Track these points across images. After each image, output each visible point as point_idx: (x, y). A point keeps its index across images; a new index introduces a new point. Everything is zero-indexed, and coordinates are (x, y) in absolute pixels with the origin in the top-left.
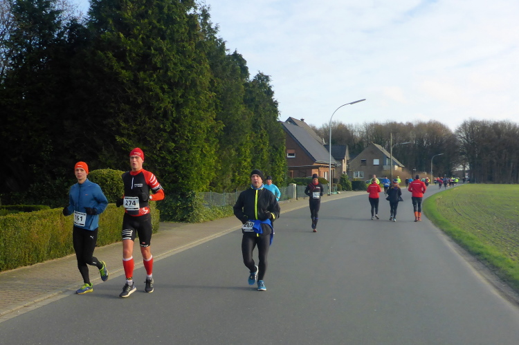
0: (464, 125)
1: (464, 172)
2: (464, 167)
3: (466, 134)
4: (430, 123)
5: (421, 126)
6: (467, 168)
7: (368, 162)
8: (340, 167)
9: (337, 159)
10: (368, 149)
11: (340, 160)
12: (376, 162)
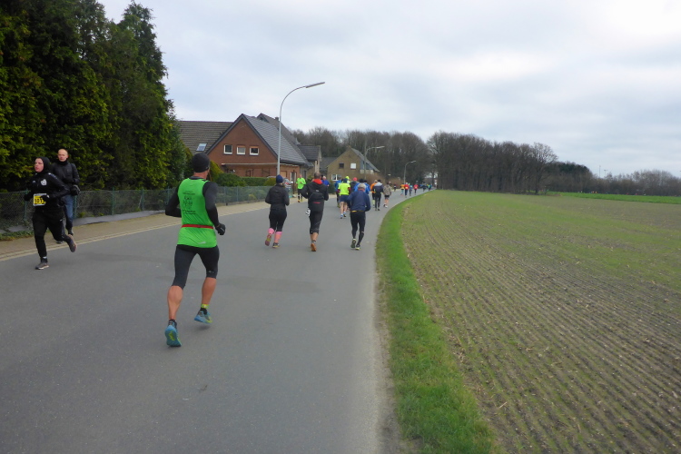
0: (435, 137)
1: (433, 179)
2: (433, 175)
3: (437, 145)
4: (405, 134)
5: (398, 136)
6: (436, 175)
7: (345, 166)
8: (312, 168)
9: (309, 161)
10: (346, 153)
11: (313, 161)
12: (353, 166)
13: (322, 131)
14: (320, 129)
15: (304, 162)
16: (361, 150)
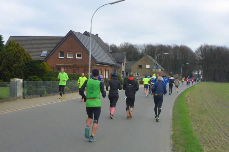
1: (199, 75)
3: (202, 53)
6: (201, 73)
7: (142, 66)
8: (120, 68)
9: (118, 63)
10: (143, 58)
11: (120, 63)
12: (148, 66)
13: (128, 45)
14: (127, 44)
15: (114, 63)
16: (153, 56)
